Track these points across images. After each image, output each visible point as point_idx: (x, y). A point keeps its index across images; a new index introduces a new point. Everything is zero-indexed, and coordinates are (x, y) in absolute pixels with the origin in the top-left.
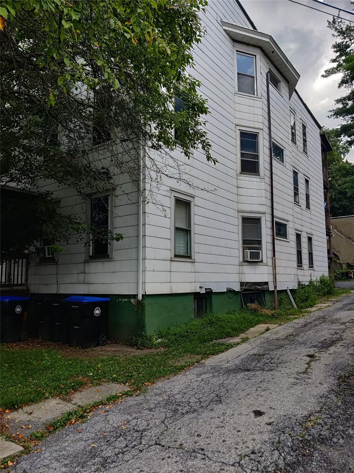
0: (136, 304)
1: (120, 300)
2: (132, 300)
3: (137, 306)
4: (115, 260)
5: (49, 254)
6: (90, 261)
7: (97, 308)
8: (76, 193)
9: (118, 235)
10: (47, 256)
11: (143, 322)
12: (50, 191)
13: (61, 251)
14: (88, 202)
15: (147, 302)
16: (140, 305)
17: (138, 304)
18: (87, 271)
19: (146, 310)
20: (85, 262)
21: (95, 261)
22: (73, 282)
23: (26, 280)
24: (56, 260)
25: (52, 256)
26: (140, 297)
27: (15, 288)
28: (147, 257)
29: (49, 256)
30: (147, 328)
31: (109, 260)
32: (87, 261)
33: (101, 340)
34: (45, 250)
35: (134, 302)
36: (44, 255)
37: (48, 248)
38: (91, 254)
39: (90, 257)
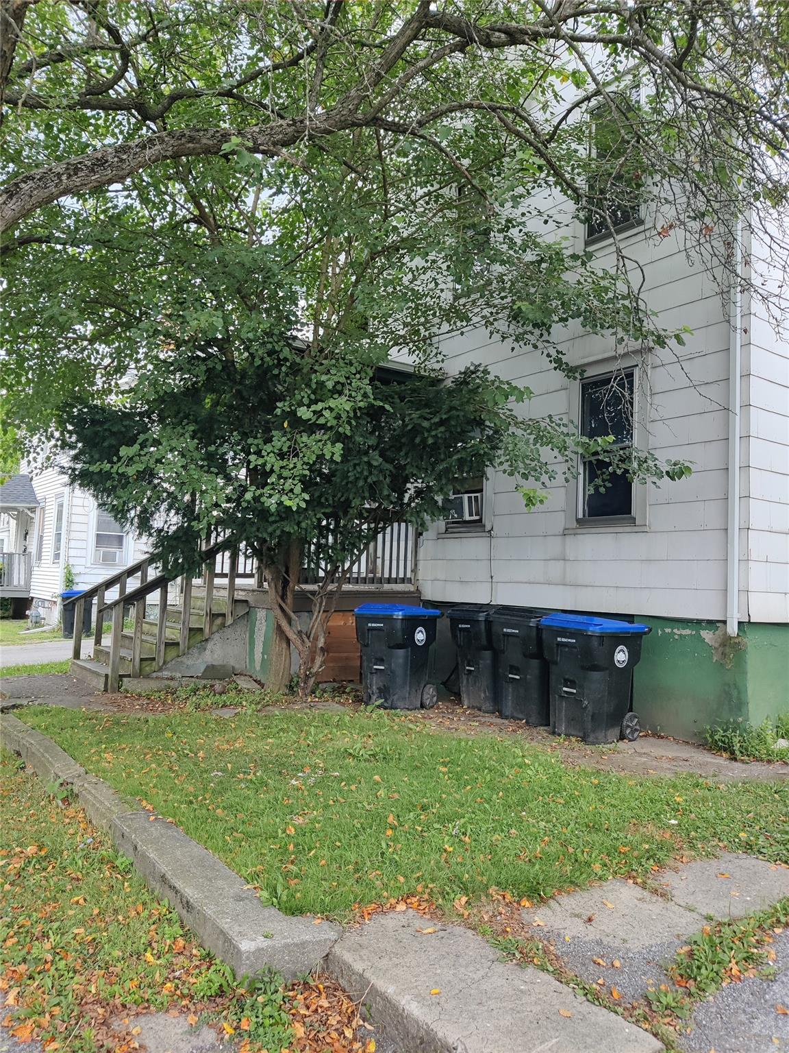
0: (717, 645)
1: (668, 630)
2: (707, 635)
3: (721, 649)
4: (652, 529)
5: (471, 515)
6: (579, 531)
7: (621, 647)
8: (546, 364)
9: (675, 464)
10: (467, 517)
11: (739, 693)
12: (479, 365)
13: (541, 502)
14: (576, 386)
15: (752, 640)
16: (731, 649)
17: (723, 645)
18: (570, 555)
19: (749, 662)
20: (566, 532)
21: (593, 530)
22: (532, 580)
23: (414, 571)
24: (488, 528)
25: (477, 518)
26: (732, 629)
27: (387, 587)
28: (754, 524)
29: (472, 518)
30: (751, 706)
31: (636, 529)
32: (571, 532)
33: (628, 726)
34: (462, 503)
35: (710, 639)
36: (461, 514)
37: (470, 498)
38: (580, 515)
39: (578, 521)
